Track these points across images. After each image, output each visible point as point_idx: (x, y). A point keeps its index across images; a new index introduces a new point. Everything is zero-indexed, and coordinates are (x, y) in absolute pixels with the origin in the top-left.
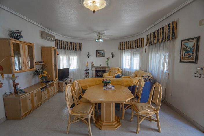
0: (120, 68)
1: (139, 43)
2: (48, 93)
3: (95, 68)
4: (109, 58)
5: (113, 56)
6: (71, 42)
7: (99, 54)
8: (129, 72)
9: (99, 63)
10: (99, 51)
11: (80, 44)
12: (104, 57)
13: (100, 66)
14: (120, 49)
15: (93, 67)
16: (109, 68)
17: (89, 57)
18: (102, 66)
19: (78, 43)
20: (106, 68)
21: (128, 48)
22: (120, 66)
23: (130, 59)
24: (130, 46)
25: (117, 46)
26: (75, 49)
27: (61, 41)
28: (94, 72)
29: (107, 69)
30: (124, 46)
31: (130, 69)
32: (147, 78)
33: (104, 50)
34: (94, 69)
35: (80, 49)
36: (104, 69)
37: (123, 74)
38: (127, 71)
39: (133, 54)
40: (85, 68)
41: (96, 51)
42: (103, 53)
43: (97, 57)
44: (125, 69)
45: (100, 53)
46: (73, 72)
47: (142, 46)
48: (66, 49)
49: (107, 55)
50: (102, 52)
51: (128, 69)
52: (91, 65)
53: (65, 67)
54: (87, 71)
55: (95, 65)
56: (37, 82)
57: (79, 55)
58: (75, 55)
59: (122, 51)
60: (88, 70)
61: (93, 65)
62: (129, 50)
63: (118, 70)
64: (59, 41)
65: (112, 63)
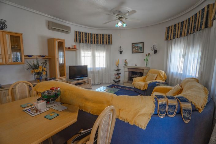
0: (163, 72)
1: (202, 18)
3: (128, 68)
4: (149, 54)
5: (156, 52)
6: (97, 34)
7: (136, 49)
8: (178, 79)
10: (135, 45)
11: (109, 35)
12: (143, 52)
13: (136, 65)
14: (167, 39)
15: (126, 67)
16: (148, 69)
17: (121, 52)
18: (139, 66)
19: (106, 35)
20: (144, 69)
21: (181, 34)
22: (164, 69)
24: (185, 30)
27: (83, 33)
28: (127, 74)
29: (145, 71)
31: (180, 74)
33: (143, 43)
34: (127, 70)
35: (110, 43)
36: (141, 71)
37: (170, 82)
38: (175, 78)
39: (189, 45)
40: (114, 68)
41: (132, 44)
42: (141, 48)
43: (132, 53)
44: (172, 73)
45: (137, 47)
46: (98, 71)
48: (89, 43)
49: (148, 50)
50: (141, 45)
52: (124, 63)
54: (117, 72)
55: (129, 65)
57: (108, 51)
59: (170, 41)
60: (119, 70)
62: (182, 38)
64: (79, 32)
65: (153, 62)
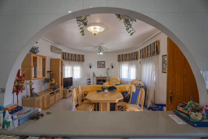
0: (119, 78)
1: (135, 56)
2: (55, 98)
3: (96, 78)
4: (109, 68)
5: (112, 67)
6: (75, 55)
7: (100, 65)
8: (126, 82)
9: (100, 73)
10: (100, 63)
11: (83, 56)
12: (105, 67)
13: (101, 75)
14: (119, 61)
15: (95, 77)
16: (109, 77)
17: (90, 67)
18: (103, 75)
19: (81, 55)
20: (106, 78)
21: (126, 60)
22: (118, 76)
23: (127, 70)
24: (128, 58)
25: (116, 58)
26: (78, 60)
27: (67, 53)
28: (95, 81)
29: (107, 79)
30: (123, 58)
31: (127, 79)
32: (139, 86)
33: (105, 62)
34: (95, 79)
35: (83, 61)
36: (105, 79)
37: (122, 83)
38: (125, 81)
39: (131, 65)
40: (87, 78)
41: (98, 62)
43: (98, 68)
44: (123, 79)
46: (76, 81)
47: (138, 59)
48: (70, 60)
49: (108, 66)
50: (103, 63)
51: (126, 78)
52: (93, 74)
53: (69, 76)
54: (89, 81)
55: (97, 75)
56: (46, 88)
57: (81, 66)
58: (78, 66)
59: (120, 62)
60: (90, 79)
61: (94, 75)
62: (127, 62)
63: (117, 79)
64: (65, 53)
65: (112, 73)
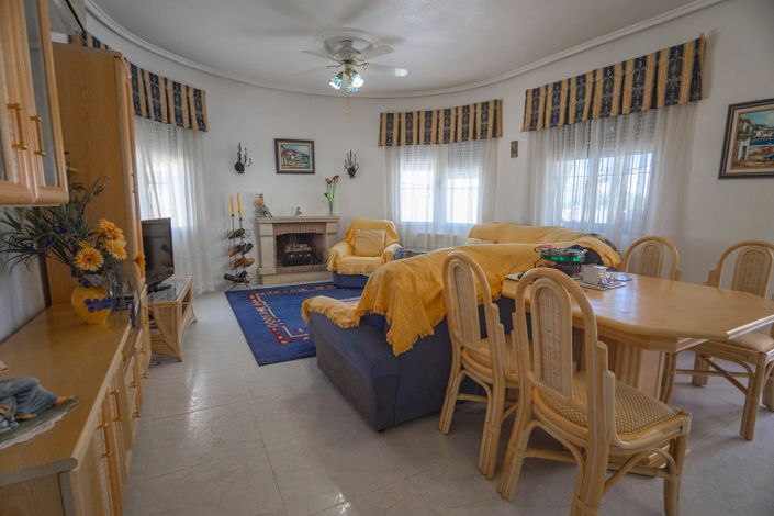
0: (393, 224)
1: (484, 120)
3: (275, 225)
4: (336, 177)
5: (352, 172)
7: (289, 159)
9: (292, 199)
10: (288, 146)
11: (198, 93)
12: (313, 172)
13: (299, 213)
14: (389, 141)
16: (335, 221)
17: (239, 168)
19: (187, 89)
20: (325, 223)
21: (427, 137)
22: (387, 214)
23: (432, 184)
24: (438, 129)
25: (373, 130)
28: (269, 245)
29: (330, 228)
33: (312, 142)
34: (268, 230)
35: (202, 125)
36: (317, 230)
38: (420, 235)
41: (277, 141)
42: (308, 157)
43: (278, 172)
45: (295, 152)
47: (498, 134)
49: (328, 164)
50: (305, 149)
58: (173, 152)
59: (393, 149)
61: (262, 211)
62: (431, 146)
63: (389, 228)
65: (351, 204)
